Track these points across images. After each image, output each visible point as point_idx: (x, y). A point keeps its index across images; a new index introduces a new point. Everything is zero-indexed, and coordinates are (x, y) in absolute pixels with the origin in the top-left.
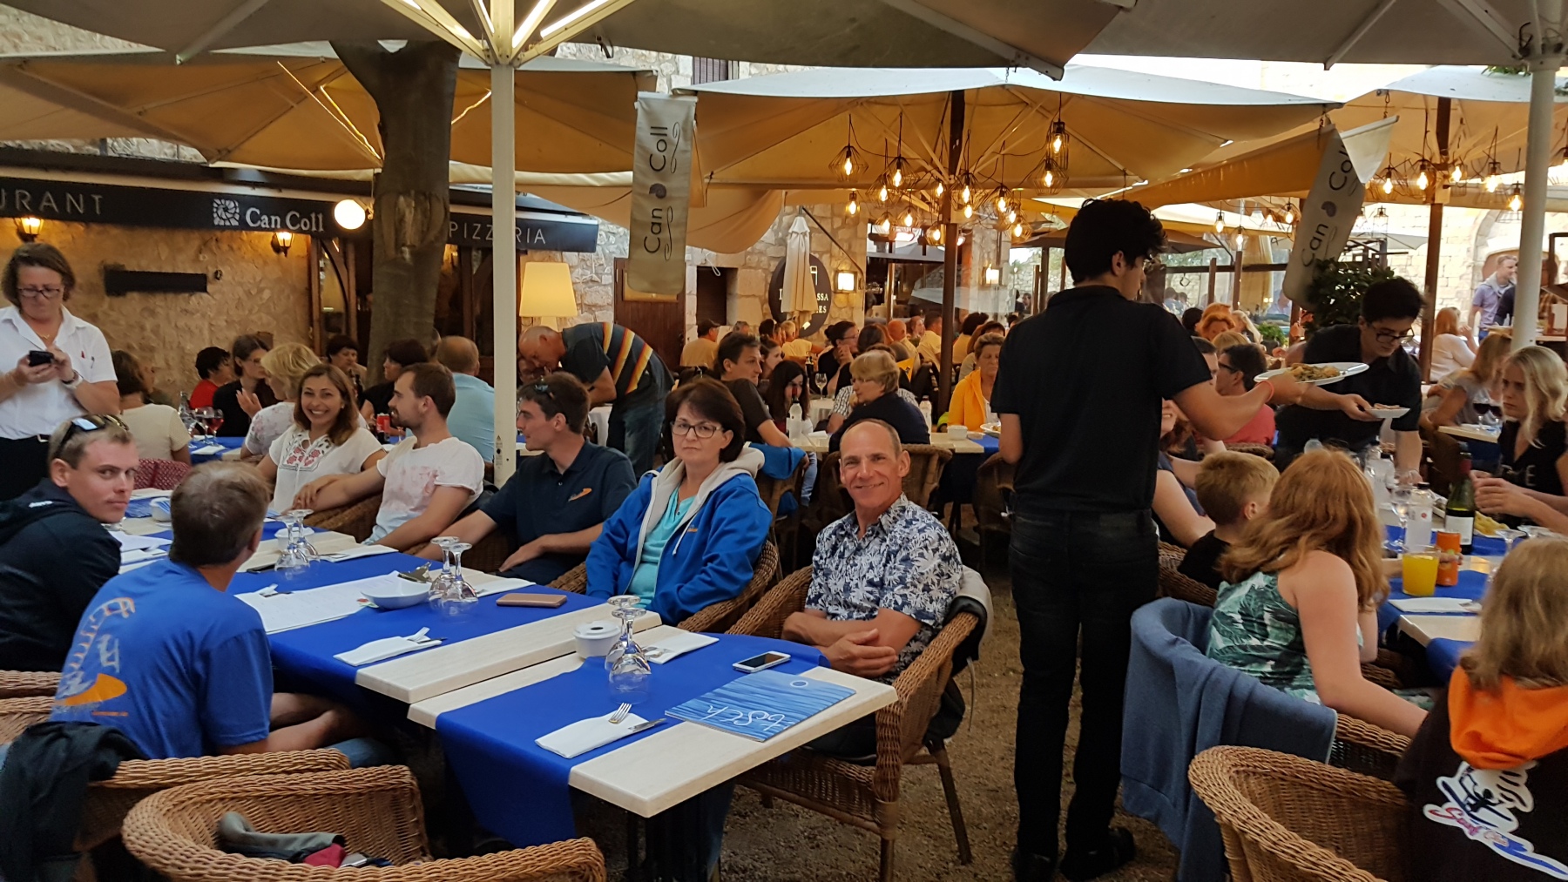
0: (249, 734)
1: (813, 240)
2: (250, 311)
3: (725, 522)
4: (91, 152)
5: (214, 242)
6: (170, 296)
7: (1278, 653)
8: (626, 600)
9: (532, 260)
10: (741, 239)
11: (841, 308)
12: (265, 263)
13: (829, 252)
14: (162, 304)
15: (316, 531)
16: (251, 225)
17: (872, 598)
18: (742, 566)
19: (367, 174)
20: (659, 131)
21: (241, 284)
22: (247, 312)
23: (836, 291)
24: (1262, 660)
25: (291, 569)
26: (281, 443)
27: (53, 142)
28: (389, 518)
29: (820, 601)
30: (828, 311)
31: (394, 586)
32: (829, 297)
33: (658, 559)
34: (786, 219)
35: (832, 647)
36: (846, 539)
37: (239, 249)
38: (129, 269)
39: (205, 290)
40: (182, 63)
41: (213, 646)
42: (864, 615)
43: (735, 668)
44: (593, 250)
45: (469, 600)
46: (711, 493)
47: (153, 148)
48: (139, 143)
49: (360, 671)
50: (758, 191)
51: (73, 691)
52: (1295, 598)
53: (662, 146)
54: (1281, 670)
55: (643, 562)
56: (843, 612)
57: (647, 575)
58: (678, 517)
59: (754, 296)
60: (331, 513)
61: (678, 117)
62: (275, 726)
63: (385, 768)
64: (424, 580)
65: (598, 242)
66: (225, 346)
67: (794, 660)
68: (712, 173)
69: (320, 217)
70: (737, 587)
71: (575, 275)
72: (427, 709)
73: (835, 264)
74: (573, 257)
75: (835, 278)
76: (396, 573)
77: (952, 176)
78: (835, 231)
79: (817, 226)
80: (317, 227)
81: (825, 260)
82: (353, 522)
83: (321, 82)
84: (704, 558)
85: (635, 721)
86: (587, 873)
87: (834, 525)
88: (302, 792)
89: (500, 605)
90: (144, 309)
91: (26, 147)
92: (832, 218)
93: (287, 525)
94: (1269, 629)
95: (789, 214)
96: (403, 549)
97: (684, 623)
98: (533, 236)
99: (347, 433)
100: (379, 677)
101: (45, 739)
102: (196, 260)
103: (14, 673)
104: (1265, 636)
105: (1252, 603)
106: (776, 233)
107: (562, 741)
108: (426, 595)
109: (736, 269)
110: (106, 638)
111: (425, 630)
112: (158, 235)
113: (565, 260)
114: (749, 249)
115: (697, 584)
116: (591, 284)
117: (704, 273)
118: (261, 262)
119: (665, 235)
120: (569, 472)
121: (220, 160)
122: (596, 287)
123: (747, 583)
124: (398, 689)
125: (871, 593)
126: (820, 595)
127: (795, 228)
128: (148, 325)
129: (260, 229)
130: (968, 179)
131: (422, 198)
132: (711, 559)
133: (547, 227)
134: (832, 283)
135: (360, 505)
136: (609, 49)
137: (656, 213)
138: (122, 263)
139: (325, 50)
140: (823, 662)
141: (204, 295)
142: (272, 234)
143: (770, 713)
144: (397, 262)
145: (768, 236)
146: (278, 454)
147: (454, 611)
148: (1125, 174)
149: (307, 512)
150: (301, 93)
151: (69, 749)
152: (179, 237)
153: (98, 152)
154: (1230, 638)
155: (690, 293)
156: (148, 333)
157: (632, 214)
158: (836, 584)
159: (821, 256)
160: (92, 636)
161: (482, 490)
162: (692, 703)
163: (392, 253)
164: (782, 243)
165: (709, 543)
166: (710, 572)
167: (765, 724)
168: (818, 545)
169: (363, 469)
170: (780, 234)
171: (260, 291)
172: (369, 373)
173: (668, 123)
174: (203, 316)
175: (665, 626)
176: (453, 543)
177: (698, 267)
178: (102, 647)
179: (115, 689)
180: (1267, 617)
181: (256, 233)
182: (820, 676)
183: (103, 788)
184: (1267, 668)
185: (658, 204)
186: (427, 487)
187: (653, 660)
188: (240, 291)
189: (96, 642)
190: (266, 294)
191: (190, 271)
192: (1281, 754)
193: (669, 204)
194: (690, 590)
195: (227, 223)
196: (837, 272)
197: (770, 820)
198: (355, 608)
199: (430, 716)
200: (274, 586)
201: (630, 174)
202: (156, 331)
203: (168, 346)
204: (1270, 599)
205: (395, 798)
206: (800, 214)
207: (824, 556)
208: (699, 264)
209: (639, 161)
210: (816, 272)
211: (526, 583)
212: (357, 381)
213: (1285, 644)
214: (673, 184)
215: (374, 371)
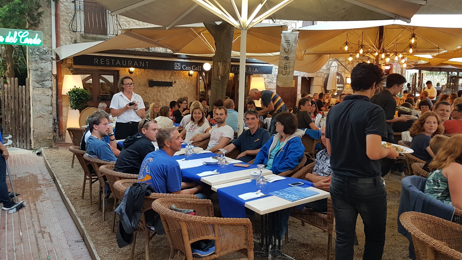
0: (176, 189)
1: (339, 68)
2: (183, 91)
3: (291, 149)
4: (146, 51)
5: (174, 74)
6: (164, 87)
7: (443, 191)
8: (261, 166)
9: (254, 77)
10: (316, 69)
11: (347, 89)
12: (187, 79)
13: (344, 71)
14: (162, 89)
15: (194, 147)
16: (184, 69)
17: (329, 171)
18: (296, 161)
19: (212, 55)
20: (288, 42)
21: (180, 84)
22: (182, 92)
23: (346, 84)
24: (438, 192)
25: (188, 155)
26: (188, 126)
27: (137, 49)
28: (211, 144)
29: (316, 171)
30: (343, 90)
31: (211, 160)
32: (344, 85)
33: (273, 157)
34: (330, 62)
35: (317, 183)
36: (324, 155)
37: (181, 75)
38: (154, 80)
39: (172, 86)
40: (168, 29)
41: (169, 169)
42: (327, 176)
43: (289, 185)
44: (271, 74)
45: (227, 164)
46: (288, 141)
47: (160, 50)
48: (157, 49)
49: (202, 178)
50: (320, 55)
51: (141, 178)
52: (447, 175)
53: (288, 46)
54: (443, 195)
55: (270, 158)
56: (322, 175)
57: (270, 161)
58: (279, 147)
59: (319, 85)
60: (198, 143)
61: (293, 37)
62: (182, 190)
63: (206, 200)
64: (217, 159)
65: (273, 71)
66: (176, 101)
67: (305, 185)
68: (305, 51)
69: (200, 67)
70: (294, 166)
71: (265, 80)
72: (215, 187)
73: (346, 75)
74: (265, 75)
75: (346, 80)
76: (211, 157)
77: (379, 50)
78: (346, 65)
79: (340, 64)
80: (199, 70)
81: (343, 74)
82: (203, 145)
83: (201, 32)
84: (285, 158)
85: (262, 194)
86: (248, 226)
87: (321, 151)
88: (188, 203)
89: (234, 166)
90: (158, 91)
91: (131, 50)
92: (345, 61)
93: (188, 144)
94: (440, 184)
95: (331, 61)
96: (214, 152)
97: (279, 174)
98: (254, 70)
99: (202, 123)
100: (206, 180)
101: (136, 186)
102: (170, 78)
103: (130, 174)
104: (439, 186)
105: (435, 177)
106: (327, 66)
107: (244, 197)
108: (217, 162)
109: (314, 77)
110: (147, 167)
111: (216, 170)
112: (162, 72)
113: (263, 76)
114: (318, 71)
115: (283, 165)
116: (270, 83)
117: (303, 79)
118: (186, 79)
119: (288, 70)
120: (254, 134)
121: (176, 52)
122: (271, 84)
123: (297, 165)
124: (209, 182)
125: (329, 170)
126: (316, 170)
127: (333, 65)
128: (158, 95)
129: (185, 70)
130: (384, 51)
131: (224, 63)
132: (287, 159)
133: (258, 67)
134: (345, 81)
135: (205, 141)
136: (275, 20)
137: (286, 64)
138: (153, 79)
139: (202, 25)
140: (313, 186)
141: (172, 87)
142: (188, 71)
143: (295, 196)
144: (217, 80)
145: (324, 67)
146: (187, 128)
147: (223, 167)
148: (439, 48)
149: (192, 142)
150: (196, 35)
151: (141, 189)
152: (166, 72)
153: (147, 51)
154: (429, 186)
155: (299, 85)
156: (158, 97)
157: (279, 64)
158: (320, 167)
159: (341, 73)
160: (144, 166)
161: (233, 139)
162: (276, 192)
163: (216, 77)
164: (329, 69)
165: (287, 154)
166: (287, 162)
167: (293, 198)
168: (317, 156)
169: (205, 132)
170: (328, 67)
171: (185, 86)
172: (209, 107)
173: (290, 39)
174: (171, 93)
175: (273, 174)
176: (224, 151)
177: (302, 77)
178: (147, 169)
179: (149, 178)
180: (439, 180)
181: (185, 71)
182: (311, 188)
183: (147, 198)
184: (439, 195)
185: (286, 61)
186: (220, 137)
187: (268, 181)
188: (180, 86)
189: (145, 167)
190: (187, 87)
191: (169, 81)
192: (431, 215)
193: (290, 61)
194: (281, 166)
195: (178, 69)
196: (347, 78)
197: (304, 229)
198: (202, 164)
199: (216, 189)
200: (185, 159)
201: (279, 53)
202: (160, 96)
203: (163, 100)
204: (440, 176)
205: (208, 207)
206: (335, 61)
207: (318, 159)
208: (302, 76)
209: (282, 50)
210: (339, 78)
211: (241, 161)
212: (207, 110)
213: (445, 188)
214: (291, 56)
215: (211, 107)
